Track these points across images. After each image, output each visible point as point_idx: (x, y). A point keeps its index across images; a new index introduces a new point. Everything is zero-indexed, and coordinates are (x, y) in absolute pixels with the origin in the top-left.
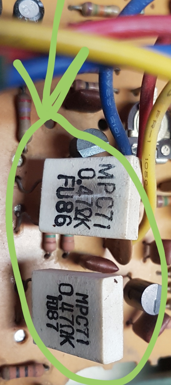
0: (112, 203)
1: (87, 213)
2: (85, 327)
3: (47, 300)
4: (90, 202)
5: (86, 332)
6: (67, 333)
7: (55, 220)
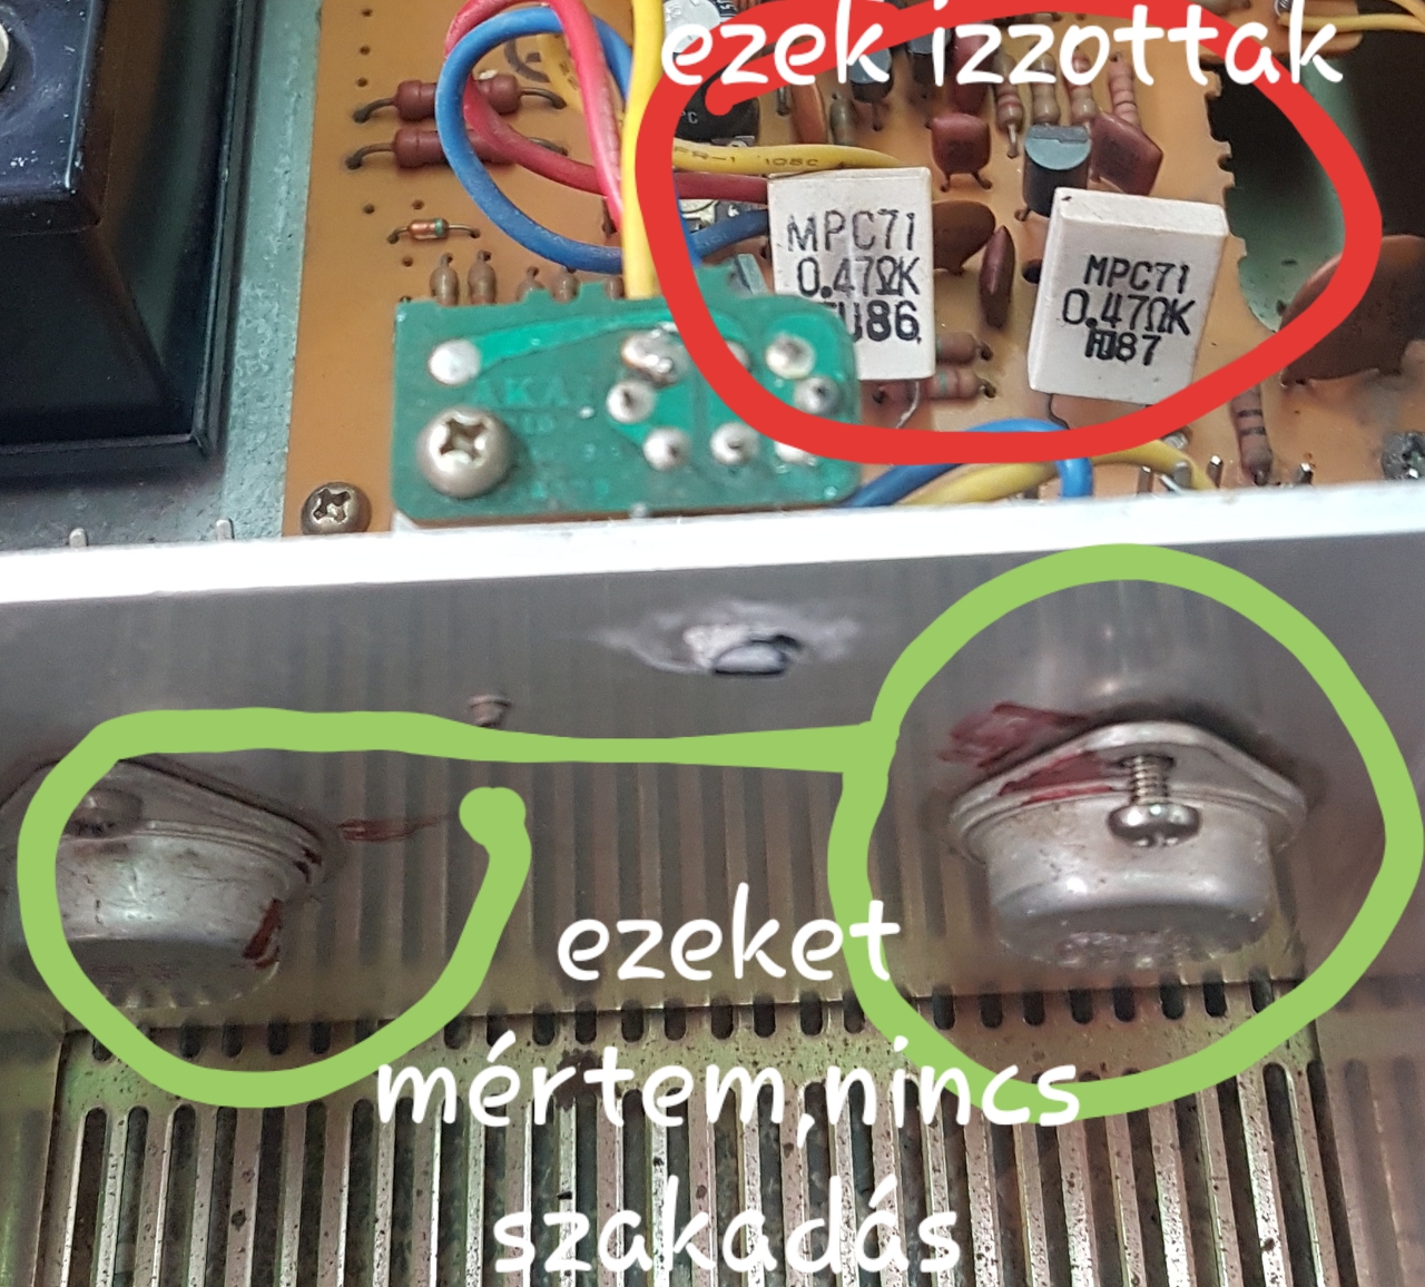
0: (862, 213)
1: (887, 267)
2: (1154, 270)
3: (1094, 358)
4: (864, 264)
5: (1163, 269)
6: (1164, 315)
7: (908, 339)
